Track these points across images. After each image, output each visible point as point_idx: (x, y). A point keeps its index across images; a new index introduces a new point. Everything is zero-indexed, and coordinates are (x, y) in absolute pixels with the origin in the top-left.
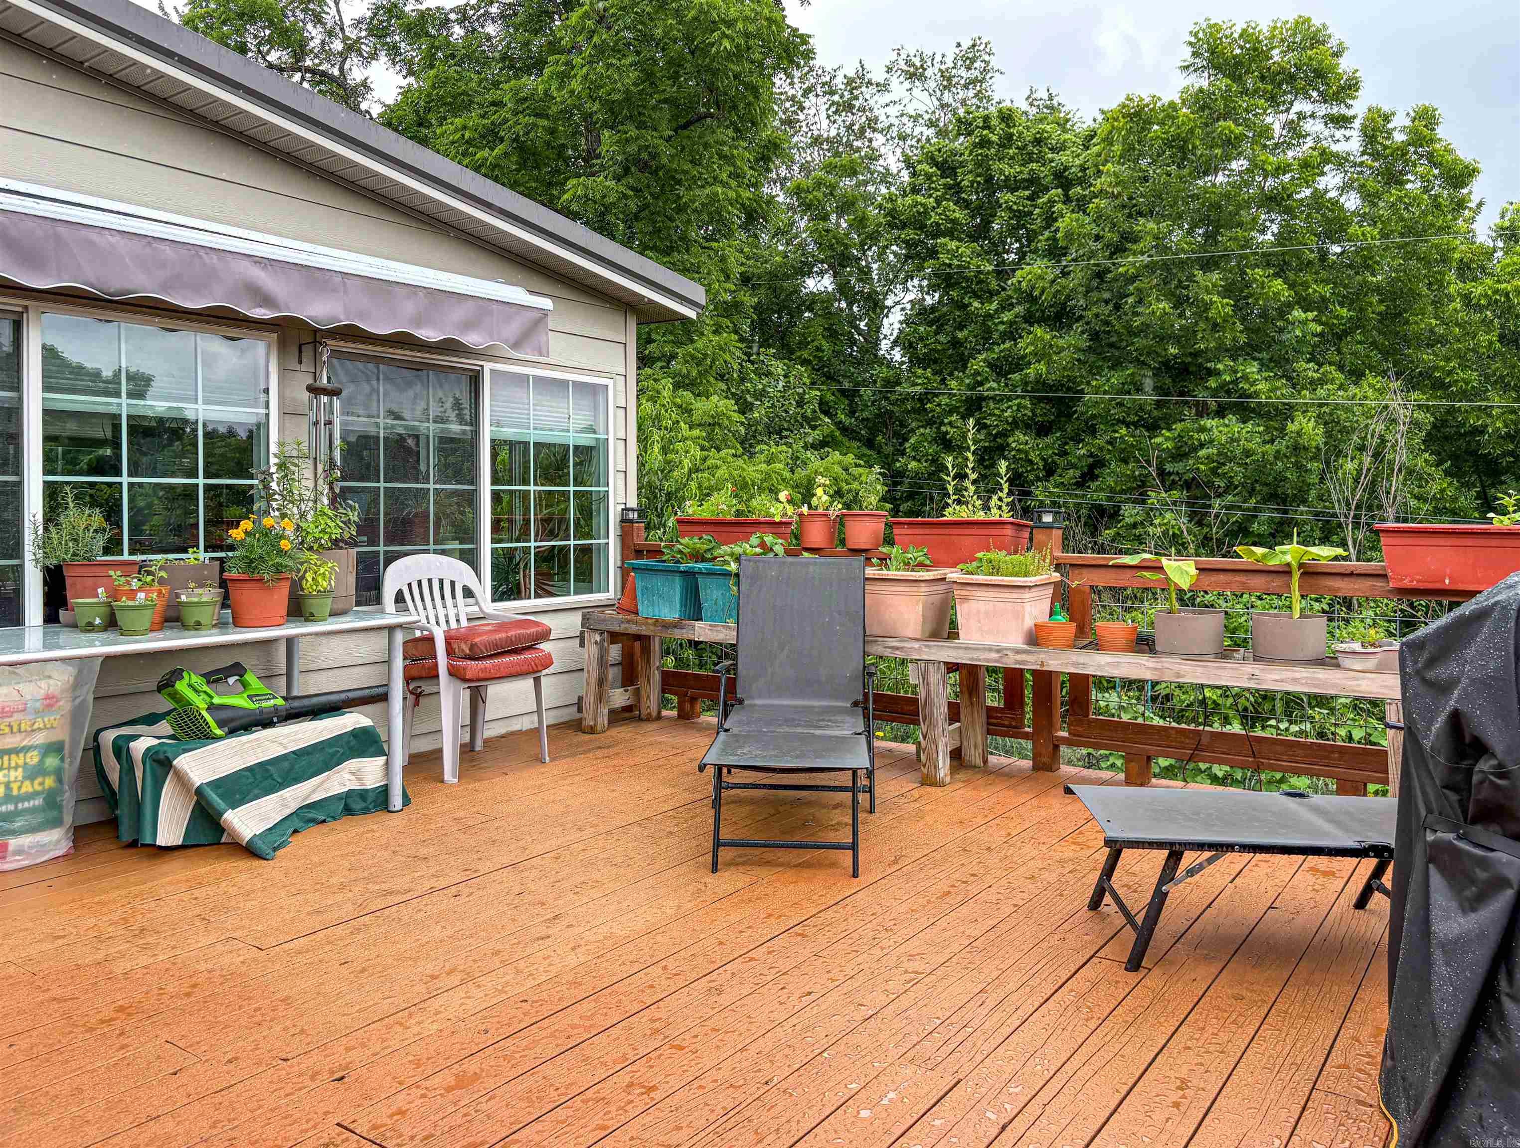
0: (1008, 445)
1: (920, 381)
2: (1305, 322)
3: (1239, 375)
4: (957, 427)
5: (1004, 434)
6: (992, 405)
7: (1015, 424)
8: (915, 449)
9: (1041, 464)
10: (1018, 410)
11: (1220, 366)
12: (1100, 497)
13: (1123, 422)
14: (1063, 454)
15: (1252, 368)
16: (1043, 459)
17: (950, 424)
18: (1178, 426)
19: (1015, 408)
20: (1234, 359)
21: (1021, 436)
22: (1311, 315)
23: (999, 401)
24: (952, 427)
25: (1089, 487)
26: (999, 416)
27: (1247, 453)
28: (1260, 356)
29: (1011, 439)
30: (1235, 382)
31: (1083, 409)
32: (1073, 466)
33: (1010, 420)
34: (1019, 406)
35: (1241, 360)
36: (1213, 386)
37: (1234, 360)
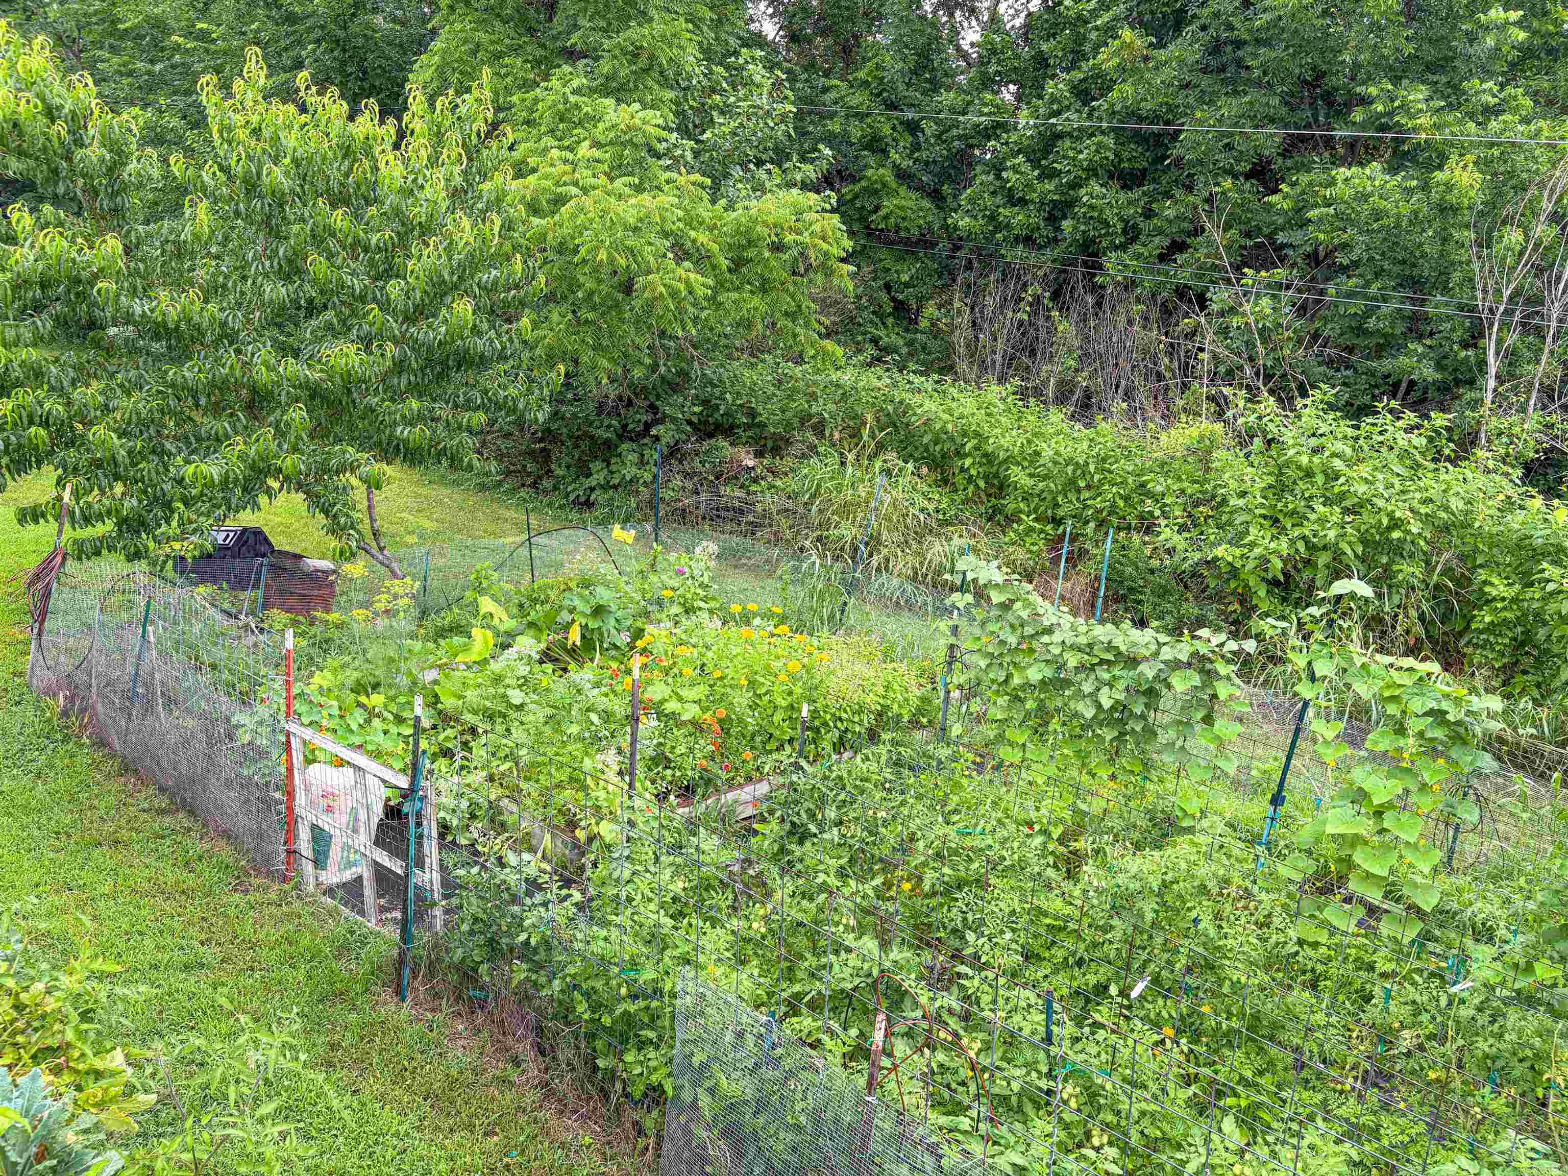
0: (1078, 199)
1: (986, 110)
2: (1503, 27)
3: (1396, 104)
4: (1022, 173)
5: (1075, 185)
6: (1068, 143)
7: (1092, 171)
8: (971, 200)
9: (1120, 227)
10: (1097, 151)
11: (1373, 91)
12: (1185, 276)
13: (1230, 172)
14: (1149, 214)
15: (1417, 95)
16: (1121, 219)
17: (1013, 167)
18: (1304, 178)
19: (1093, 148)
20: (1396, 80)
21: (1097, 188)
22: (1514, 16)
23: (1077, 138)
24: (1017, 172)
25: (1175, 261)
26: (1074, 159)
27: (1377, 215)
28: (1435, 78)
29: (1083, 191)
30: (1390, 114)
31: (1181, 151)
32: (1160, 232)
33: (1085, 164)
34: (1099, 145)
35: (1405, 82)
36: (1358, 119)
37: (1395, 85)
